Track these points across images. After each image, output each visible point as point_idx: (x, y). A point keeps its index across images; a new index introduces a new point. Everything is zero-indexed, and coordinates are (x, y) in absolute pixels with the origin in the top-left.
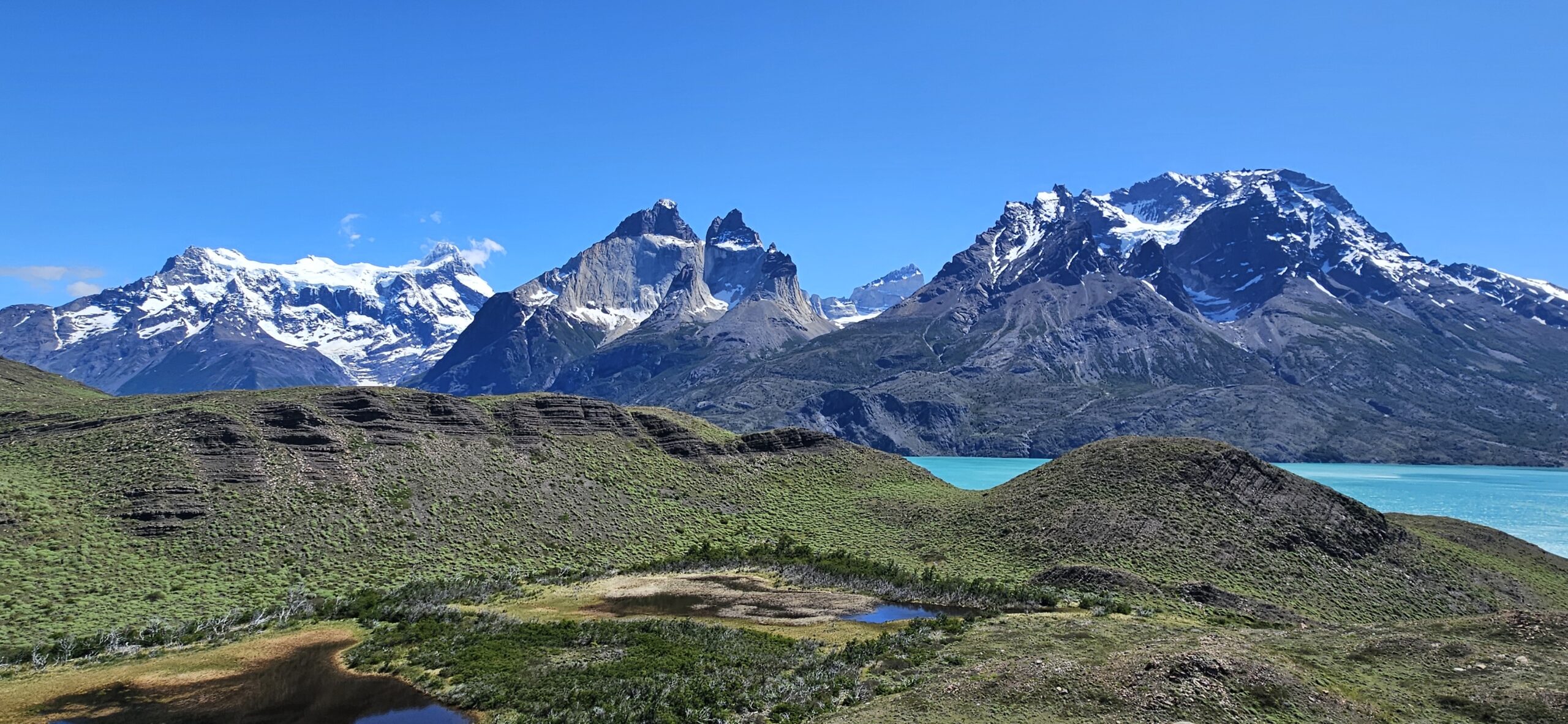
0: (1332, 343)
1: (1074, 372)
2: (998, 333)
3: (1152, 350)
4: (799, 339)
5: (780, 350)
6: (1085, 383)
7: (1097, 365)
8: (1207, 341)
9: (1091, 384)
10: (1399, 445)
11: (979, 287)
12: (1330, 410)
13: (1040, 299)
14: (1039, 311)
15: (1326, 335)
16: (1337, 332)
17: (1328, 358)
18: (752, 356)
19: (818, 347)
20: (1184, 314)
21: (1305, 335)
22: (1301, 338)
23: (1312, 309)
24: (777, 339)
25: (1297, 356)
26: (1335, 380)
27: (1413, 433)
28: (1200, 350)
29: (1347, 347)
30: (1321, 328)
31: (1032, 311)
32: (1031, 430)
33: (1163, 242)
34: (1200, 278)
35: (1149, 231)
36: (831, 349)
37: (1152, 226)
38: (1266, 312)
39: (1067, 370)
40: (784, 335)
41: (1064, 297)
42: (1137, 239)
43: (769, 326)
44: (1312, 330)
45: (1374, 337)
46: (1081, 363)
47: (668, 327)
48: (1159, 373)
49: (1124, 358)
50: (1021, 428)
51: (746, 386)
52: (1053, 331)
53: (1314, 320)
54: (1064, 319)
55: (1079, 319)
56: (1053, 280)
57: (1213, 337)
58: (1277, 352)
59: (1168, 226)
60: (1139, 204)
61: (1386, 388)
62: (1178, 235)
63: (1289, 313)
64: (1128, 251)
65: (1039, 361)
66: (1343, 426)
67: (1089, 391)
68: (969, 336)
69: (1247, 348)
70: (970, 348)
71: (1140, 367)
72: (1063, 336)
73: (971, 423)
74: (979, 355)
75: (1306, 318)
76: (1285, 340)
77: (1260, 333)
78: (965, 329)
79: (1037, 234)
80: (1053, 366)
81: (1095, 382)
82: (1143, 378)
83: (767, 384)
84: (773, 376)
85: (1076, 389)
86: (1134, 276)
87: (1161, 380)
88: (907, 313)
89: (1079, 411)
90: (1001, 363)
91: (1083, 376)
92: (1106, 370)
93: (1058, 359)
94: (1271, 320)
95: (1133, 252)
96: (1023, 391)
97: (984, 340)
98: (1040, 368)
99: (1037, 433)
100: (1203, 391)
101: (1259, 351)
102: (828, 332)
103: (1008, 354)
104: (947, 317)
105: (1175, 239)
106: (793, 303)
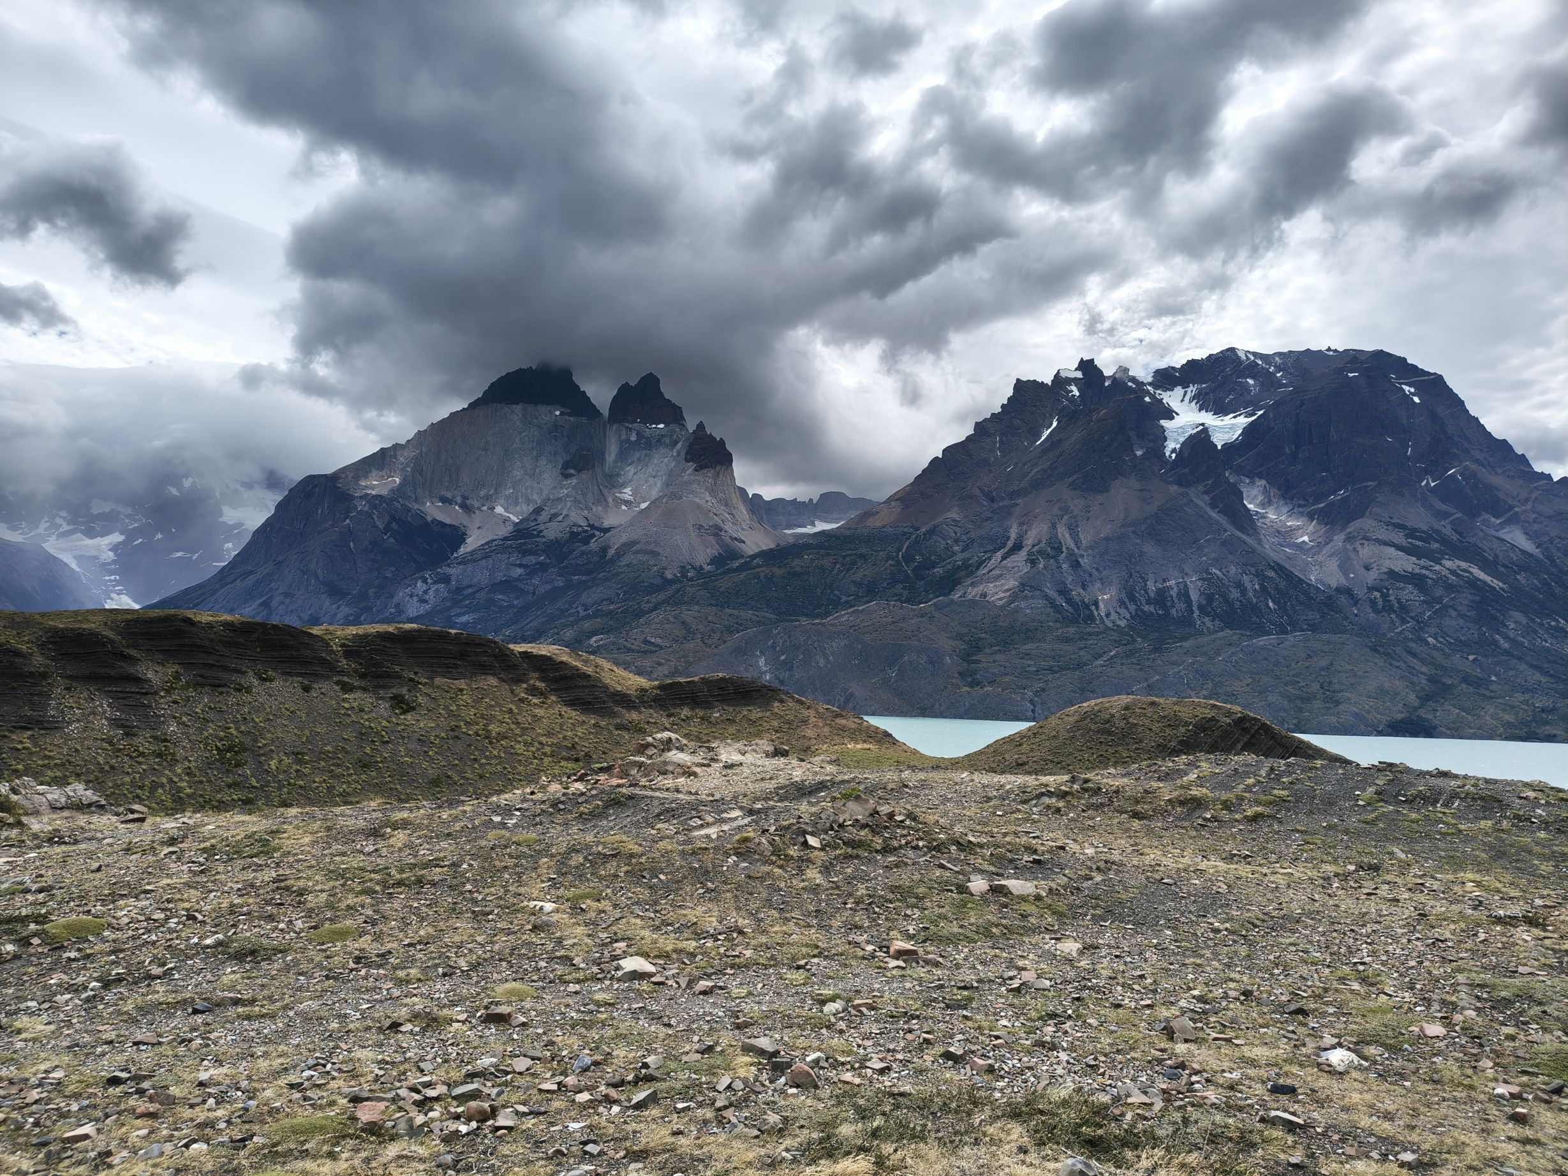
0: (1430, 581)
1: (1097, 608)
2: (999, 554)
3: (1199, 583)
4: (734, 554)
5: (708, 568)
6: (1110, 625)
7: (1126, 600)
8: (1272, 574)
9: (1119, 626)
10: (1509, 717)
12: (1424, 669)
13: (1056, 510)
14: (1054, 526)
15: (1423, 572)
16: (1438, 567)
17: (1424, 602)
18: (669, 576)
19: (758, 566)
20: (1244, 537)
21: (1396, 570)
22: (1392, 574)
23: (1407, 536)
24: (703, 554)
25: (1385, 596)
26: (1433, 630)
27: (1526, 702)
28: (1263, 589)
29: (1450, 588)
30: (1417, 562)
31: (1045, 527)
32: (1038, 686)
33: (1219, 440)
34: (1265, 491)
35: (1203, 424)
36: (776, 570)
37: (1208, 419)
38: (1349, 539)
39: (1087, 607)
40: (713, 551)
41: (1088, 510)
42: (1187, 435)
43: (693, 534)
44: (1405, 563)
45: (1482, 576)
46: (1106, 598)
47: (553, 531)
48: (1207, 614)
49: (1162, 594)
50: (1024, 682)
51: (657, 617)
52: (1071, 554)
53: (1408, 551)
54: (1086, 538)
55: (1107, 539)
56: (1073, 486)
57: (1279, 568)
58: (1360, 592)
59: (1228, 420)
60: (1191, 388)
61: (1495, 643)
62: (1240, 432)
63: (1377, 540)
64: (1174, 450)
65: (1052, 593)
66: (1438, 691)
67: (1115, 636)
68: (960, 557)
69: (1324, 585)
70: (963, 573)
71: (1183, 606)
72: (1084, 562)
73: (960, 674)
74: (973, 585)
75: (1399, 548)
76: (1372, 577)
77: (1340, 566)
78: (956, 548)
79: (1055, 424)
80: (1069, 601)
81: (1123, 623)
82: (1186, 621)
83: (688, 615)
84: (697, 603)
85: (1098, 634)
86: (1180, 484)
87: (1209, 624)
88: (878, 524)
89: (1100, 662)
90: (1002, 595)
91: (1108, 615)
92: (1139, 609)
93: (1077, 593)
94: (1355, 549)
95: (1180, 453)
96: (1029, 633)
97: (980, 564)
98: (1052, 603)
99: (1043, 690)
100: (1262, 641)
101: (1337, 589)
102: (772, 546)
103: (1012, 583)
104: (932, 532)
105: (1235, 437)
106: (726, 505)
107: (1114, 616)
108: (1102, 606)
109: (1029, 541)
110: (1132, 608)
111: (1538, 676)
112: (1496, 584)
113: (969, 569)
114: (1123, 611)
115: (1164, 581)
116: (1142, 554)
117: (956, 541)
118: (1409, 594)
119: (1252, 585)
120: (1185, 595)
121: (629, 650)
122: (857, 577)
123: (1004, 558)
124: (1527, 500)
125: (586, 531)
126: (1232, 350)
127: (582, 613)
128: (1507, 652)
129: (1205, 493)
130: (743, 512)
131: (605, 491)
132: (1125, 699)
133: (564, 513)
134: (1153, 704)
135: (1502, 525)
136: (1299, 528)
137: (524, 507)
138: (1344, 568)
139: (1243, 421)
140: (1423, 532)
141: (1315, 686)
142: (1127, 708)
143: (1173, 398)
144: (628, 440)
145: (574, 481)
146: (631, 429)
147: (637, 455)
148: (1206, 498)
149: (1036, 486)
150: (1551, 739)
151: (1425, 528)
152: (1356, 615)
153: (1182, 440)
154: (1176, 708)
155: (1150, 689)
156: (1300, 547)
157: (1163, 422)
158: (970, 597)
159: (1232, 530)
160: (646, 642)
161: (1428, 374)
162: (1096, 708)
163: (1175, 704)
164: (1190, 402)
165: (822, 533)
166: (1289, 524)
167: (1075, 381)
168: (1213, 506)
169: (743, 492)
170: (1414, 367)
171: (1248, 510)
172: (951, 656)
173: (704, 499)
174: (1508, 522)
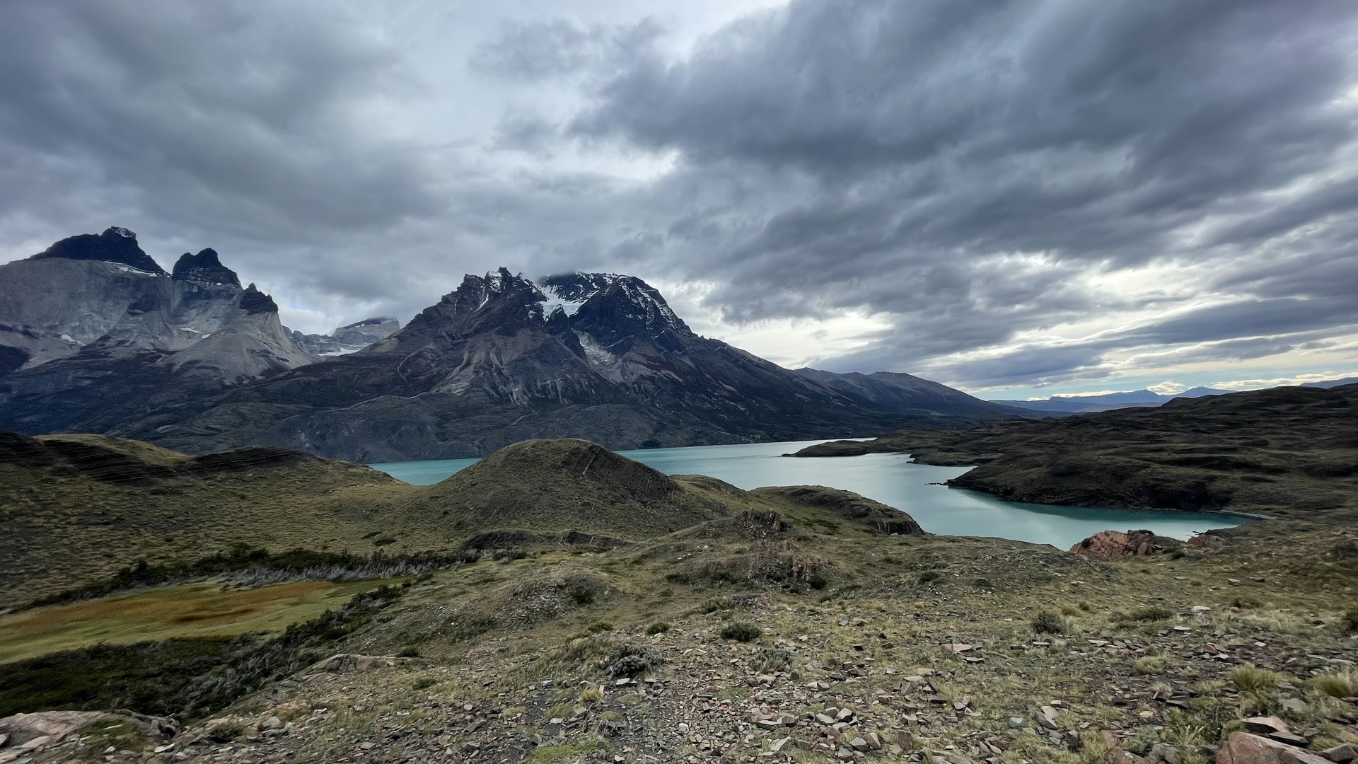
0: (656, 380)
1: (512, 396)
2: (458, 368)
3: (561, 382)
4: (281, 369)
5: (260, 378)
6: (519, 404)
7: (527, 391)
8: (593, 377)
9: (523, 404)
10: (686, 437)
11: (444, 334)
12: (655, 418)
13: (489, 345)
14: (488, 353)
15: (654, 375)
16: (659, 374)
17: (654, 388)
18: (227, 382)
19: (300, 376)
20: (580, 360)
21: (644, 374)
22: (642, 376)
23: (647, 360)
24: (256, 369)
25: (639, 386)
26: (658, 401)
27: (693, 431)
28: (589, 384)
29: (664, 382)
30: (652, 371)
31: (483, 354)
32: (481, 438)
33: (568, 313)
34: (589, 338)
35: (560, 305)
36: (312, 379)
37: (563, 302)
38: (624, 361)
39: (507, 395)
40: (264, 365)
41: (505, 344)
42: (553, 309)
43: (247, 357)
44: (647, 372)
45: (675, 377)
46: (516, 390)
47: (120, 354)
48: (565, 397)
49: (544, 387)
50: (473, 437)
51: (219, 410)
52: (498, 368)
53: (648, 366)
54: (505, 360)
55: (516, 360)
56: (498, 333)
57: (596, 374)
58: (630, 385)
59: (571, 303)
60: (555, 287)
61: (681, 405)
62: (577, 309)
63: (635, 361)
64: (547, 317)
65: (487, 388)
66: (660, 428)
67: (522, 410)
68: (435, 371)
69: (615, 382)
70: (437, 379)
71: (554, 393)
72: (505, 372)
73: (436, 434)
74: (443, 385)
75: (645, 365)
76: (635, 377)
77: (621, 373)
78: (433, 365)
79: (487, 299)
80: (497, 392)
81: (525, 403)
82: (555, 401)
83: (244, 409)
84: (251, 401)
85: (513, 409)
86: (551, 334)
87: (566, 402)
88: (383, 351)
89: (514, 423)
90: (460, 390)
91: (517, 399)
92: (533, 395)
93: (501, 388)
94: (627, 366)
95: (550, 318)
96: (477, 410)
97: (447, 373)
98: (488, 394)
99: (485, 440)
100: (592, 408)
101: (620, 384)
102: (310, 363)
103: (466, 384)
104: (418, 355)
105: (575, 312)
106: (274, 337)
107: (521, 400)
108: (514, 394)
109: (475, 361)
110: (530, 395)
111: (696, 419)
112: (681, 380)
113: (441, 377)
114: (525, 397)
115: (545, 381)
116: (533, 368)
117: (433, 361)
118: (649, 386)
119: (585, 382)
120: (554, 388)
121: (192, 435)
122: (371, 381)
123: (461, 370)
124: (689, 345)
125: (153, 353)
126: (573, 272)
127: (149, 410)
128: (685, 409)
129: (562, 338)
130: (286, 342)
131: (171, 326)
132: (531, 442)
133: (132, 340)
135: (681, 356)
136: (604, 355)
137: (92, 336)
138: (623, 374)
139: (578, 304)
140: (654, 358)
141: (613, 429)
143: (546, 291)
144: (190, 292)
145: (140, 318)
146: (193, 285)
147: (199, 302)
148: (563, 340)
149: (477, 332)
150: (701, 444)
151: (654, 356)
152: (628, 395)
153: (551, 312)
155: (540, 436)
156: (605, 364)
157: (541, 302)
158: (442, 391)
159: (575, 356)
160: (208, 428)
161: (653, 289)
164: (554, 294)
165: (346, 356)
166: (599, 354)
167: (497, 278)
168: (566, 345)
169: (286, 330)
170: (647, 286)
171: (582, 347)
172: (431, 425)
173: (256, 333)
174: (684, 354)
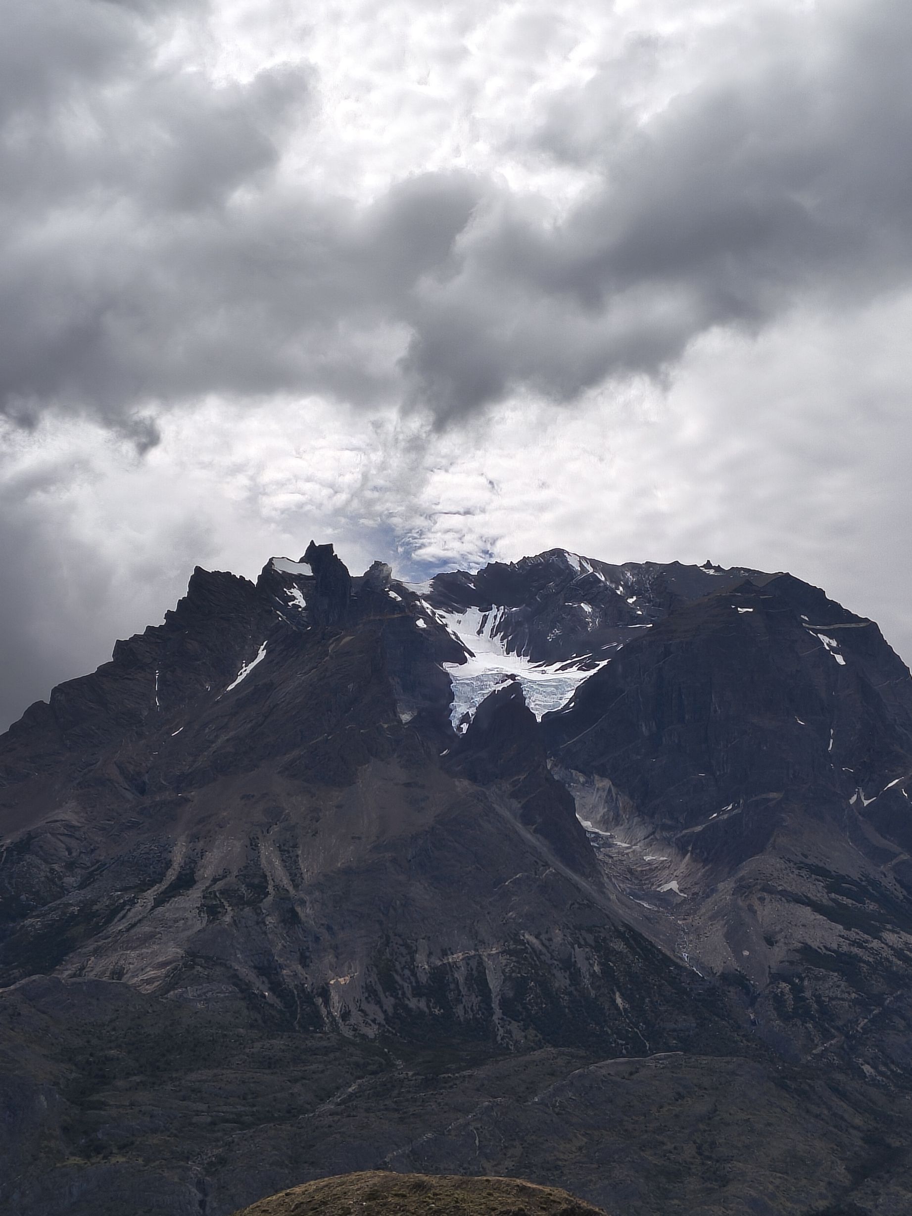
0: (865, 968)
1: (327, 1002)
2: (151, 894)
3: (503, 960)
6: (348, 1033)
7: (379, 988)
8: (619, 946)
9: (364, 1037)
11: (114, 772)
12: (858, 1121)
13: (259, 815)
14: (253, 844)
15: (855, 950)
16: (875, 944)
17: (856, 1002)
20: (576, 878)
21: (814, 945)
22: (806, 951)
23: (830, 889)
25: (797, 990)
26: (870, 1051)
28: (607, 971)
30: (845, 933)
31: (237, 846)
32: (213, 1152)
34: (610, 800)
35: (513, 677)
37: (522, 667)
38: (742, 889)
39: (308, 998)
41: (314, 814)
42: (487, 691)
44: (827, 935)
46: (342, 981)
48: (515, 1017)
49: (440, 975)
50: (187, 1145)
52: (283, 897)
53: (833, 914)
54: (310, 870)
55: (347, 872)
56: (291, 772)
57: (632, 937)
58: (760, 983)
59: (552, 672)
60: (494, 611)
62: (571, 694)
63: (784, 893)
64: (465, 718)
65: (246, 972)
67: (357, 1056)
68: (74, 900)
69: (702, 968)
70: (80, 929)
71: (475, 1000)
72: (306, 913)
73: (65, 1129)
74: (97, 952)
75: (818, 908)
76: (778, 954)
77: (728, 936)
79: (262, 655)
80: (276, 987)
81: (371, 1032)
82: (480, 1028)
85: (327, 1050)
86: (474, 779)
87: (518, 1035)
89: (329, 1106)
90: (152, 973)
91: (345, 1016)
92: (400, 1004)
93: (291, 971)
94: (751, 908)
95: (475, 723)
96: (203, 1047)
97: (114, 912)
98: (245, 989)
99: (223, 1161)
100: (606, 1067)
101: (724, 977)
103: (173, 951)
105: (564, 702)
107: (356, 1017)
108: (335, 997)
109: (207, 871)
110: (389, 1002)
114: (372, 1009)
115: (445, 953)
116: (407, 901)
119: (588, 964)
120: (478, 980)
123: (159, 902)
126: (559, 553)
129: (514, 795)
132: (371, 1178)
134: (419, 1186)
136: (663, 866)
139: (576, 676)
140: (853, 883)
141: (690, 1151)
142: (372, 1196)
143: (464, 626)
148: (516, 805)
151: (855, 875)
152: (753, 1023)
153: (479, 700)
154: (459, 1194)
156: (665, 899)
157: (448, 666)
158: (91, 976)
159: (557, 865)
161: (855, 618)
162: (318, 1197)
163: (457, 1187)
164: (493, 636)
166: (648, 858)
167: (300, 580)
168: (527, 820)
170: (836, 606)
171: (583, 831)
172: (49, 1095)
